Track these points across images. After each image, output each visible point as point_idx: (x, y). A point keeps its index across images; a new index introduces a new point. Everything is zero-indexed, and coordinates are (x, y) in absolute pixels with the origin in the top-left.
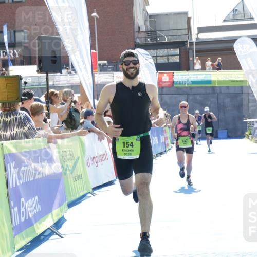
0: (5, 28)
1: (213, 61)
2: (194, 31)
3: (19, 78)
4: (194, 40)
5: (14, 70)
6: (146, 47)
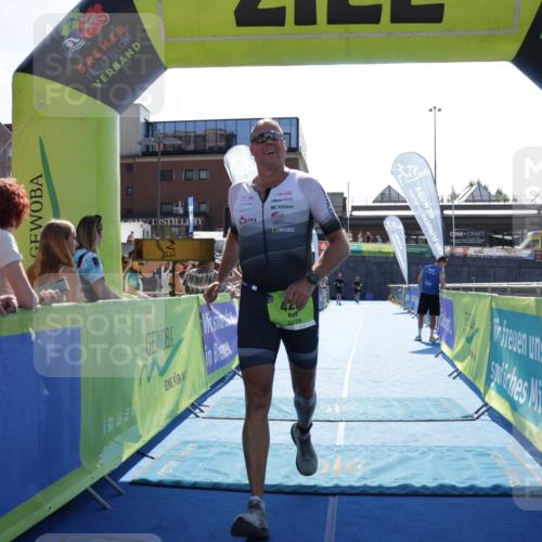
4: (348, 216)
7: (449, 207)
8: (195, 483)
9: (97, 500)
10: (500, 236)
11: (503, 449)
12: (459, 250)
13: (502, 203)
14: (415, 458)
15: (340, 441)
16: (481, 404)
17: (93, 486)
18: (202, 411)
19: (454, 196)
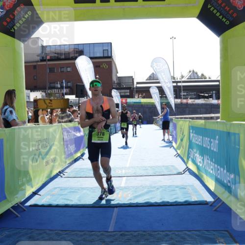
0: (64, 81)
1: (142, 95)
2: (135, 83)
3: (68, 99)
4: (135, 86)
5: (67, 97)
6: (117, 89)
7: (180, 82)
8: (58, 205)
9: (14, 213)
10: (203, 94)
11: (192, 186)
12: (184, 101)
13: (204, 80)
14: (154, 191)
15: (123, 185)
16: (186, 167)
17: (12, 207)
18: (64, 175)
19: (183, 77)
